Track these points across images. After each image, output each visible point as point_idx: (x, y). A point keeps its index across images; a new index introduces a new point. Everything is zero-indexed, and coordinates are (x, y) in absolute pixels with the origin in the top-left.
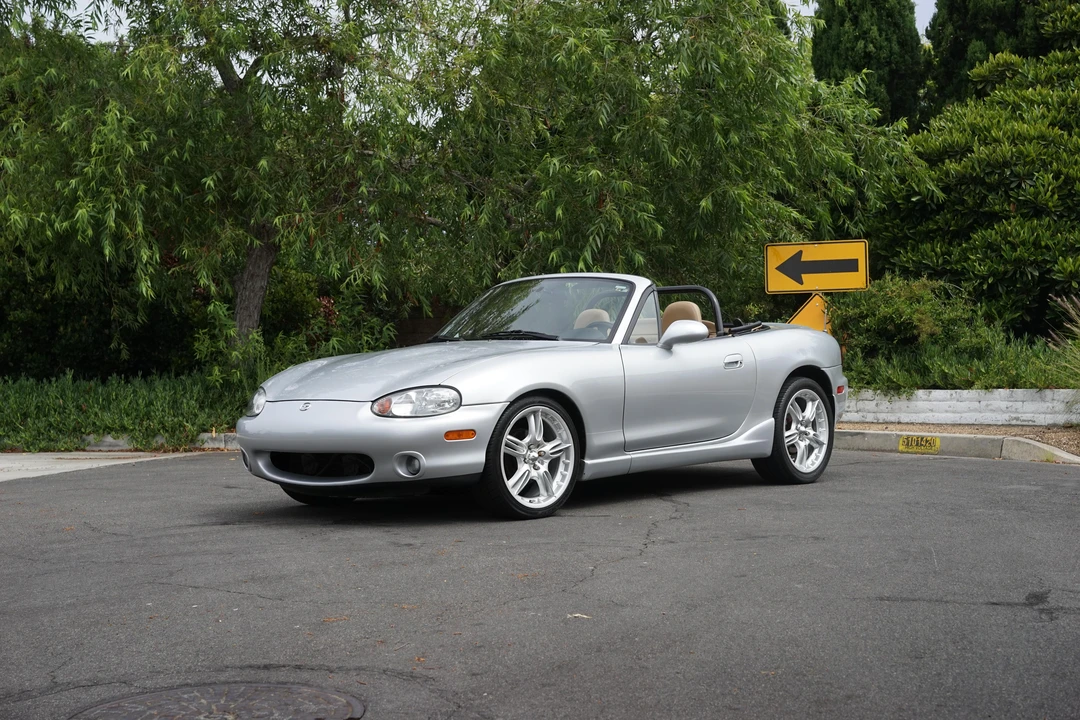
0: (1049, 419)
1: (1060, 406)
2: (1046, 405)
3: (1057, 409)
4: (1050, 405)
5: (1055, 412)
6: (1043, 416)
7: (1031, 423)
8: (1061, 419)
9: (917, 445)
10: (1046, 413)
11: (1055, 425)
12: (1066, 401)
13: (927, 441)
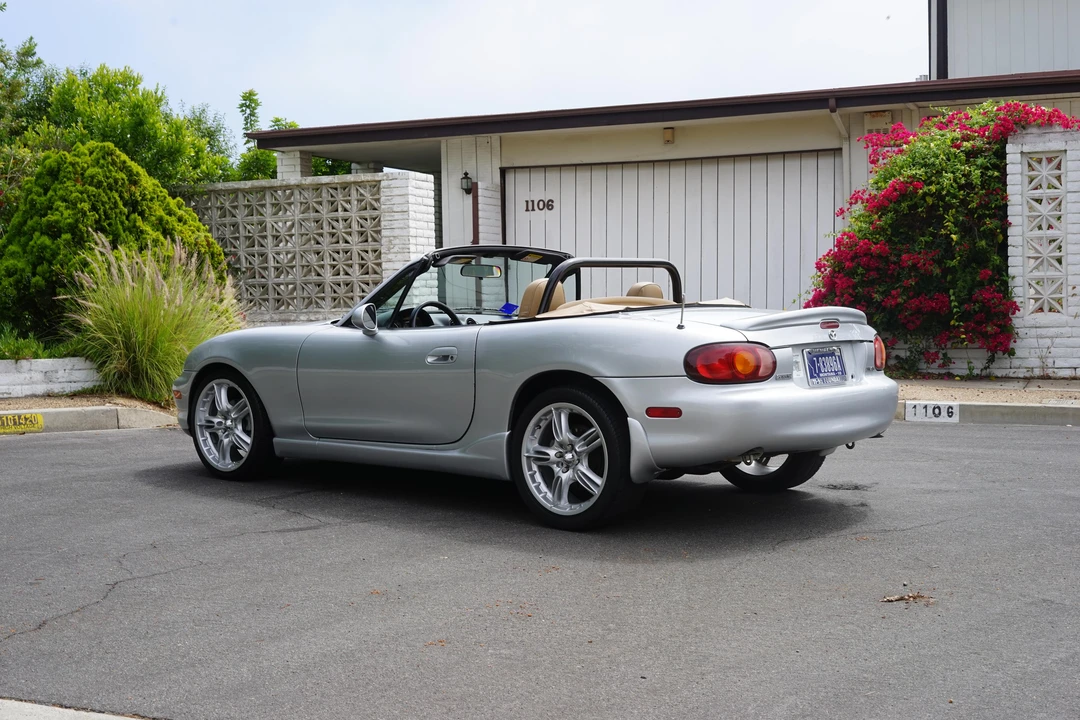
0: (27, 390)
1: (38, 376)
2: (22, 376)
3: (35, 379)
4: (27, 376)
5: (33, 383)
6: (19, 387)
7: (5, 396)
8: (41, 389)
9: (15, 424)
10: (22, 384)
11: (34, 396)
12: (44, 371)
13: (26, 419)
